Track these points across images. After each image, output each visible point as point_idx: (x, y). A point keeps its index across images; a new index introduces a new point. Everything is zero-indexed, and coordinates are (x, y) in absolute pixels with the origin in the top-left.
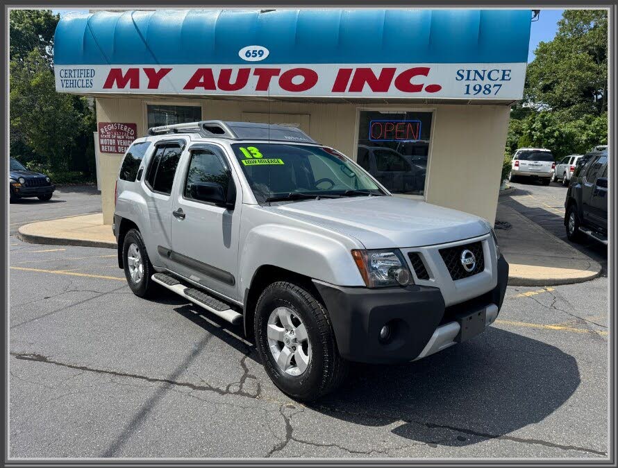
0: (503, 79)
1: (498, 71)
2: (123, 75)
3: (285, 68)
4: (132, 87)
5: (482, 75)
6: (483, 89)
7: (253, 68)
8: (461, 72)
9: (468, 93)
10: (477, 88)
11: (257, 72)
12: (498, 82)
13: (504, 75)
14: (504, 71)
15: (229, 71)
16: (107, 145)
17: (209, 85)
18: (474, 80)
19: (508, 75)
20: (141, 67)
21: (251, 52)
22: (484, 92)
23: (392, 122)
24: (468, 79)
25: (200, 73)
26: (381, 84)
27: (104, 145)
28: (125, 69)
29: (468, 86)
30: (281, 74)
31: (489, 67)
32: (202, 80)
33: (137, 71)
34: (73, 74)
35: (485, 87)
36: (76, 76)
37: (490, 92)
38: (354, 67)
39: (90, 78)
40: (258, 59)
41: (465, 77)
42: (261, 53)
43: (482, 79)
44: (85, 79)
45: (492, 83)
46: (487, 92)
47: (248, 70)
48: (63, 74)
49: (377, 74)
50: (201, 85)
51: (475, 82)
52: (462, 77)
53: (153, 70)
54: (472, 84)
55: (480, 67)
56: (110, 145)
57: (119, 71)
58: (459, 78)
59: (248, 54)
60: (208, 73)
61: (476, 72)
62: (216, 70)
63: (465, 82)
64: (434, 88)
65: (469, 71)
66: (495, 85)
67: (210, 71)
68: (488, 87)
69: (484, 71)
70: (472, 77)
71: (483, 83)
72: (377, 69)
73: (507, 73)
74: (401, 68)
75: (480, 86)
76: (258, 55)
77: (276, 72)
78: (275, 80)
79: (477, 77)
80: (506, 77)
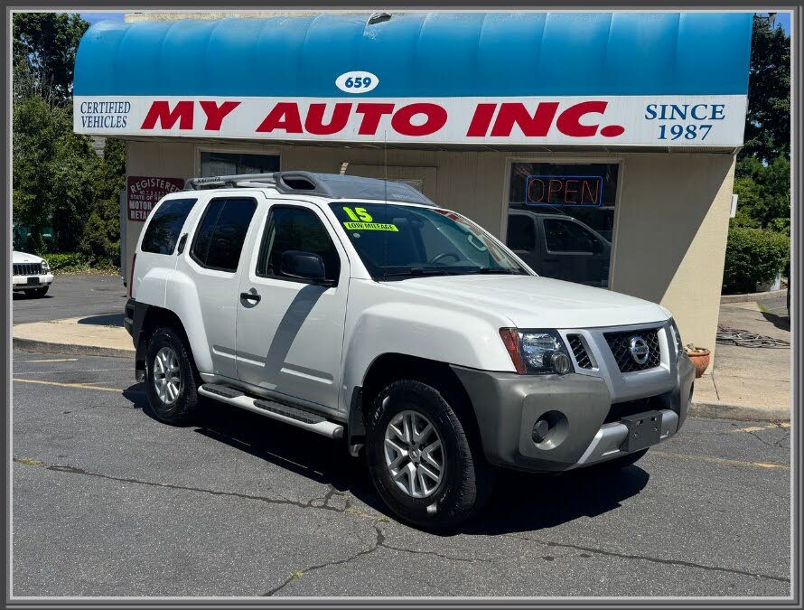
0: (714, 117)
1: (706, 106)
2: (171, 111)
3: (400, 103)
4: (182, 127)
5: (683, 111)
6: (685, 132)
7: (355, 102)
8: (652, 108)
9: (662, 137)
10: (677, 130)
11: (361, 108)
12: (706, 122)
13: (714, 112)
14: (714, 107)
15: (323, 107)
16: (139, 210)
17: (293, 126)
18: (672, 118)
19: (721, 112)
20: (197, 100)
21: (353, 80)
22: (686, 136)
23: (560, 179)
24: (663, 117)
25: (280, 109)
26: (536, 126)
27: (135, 210)
28: (173, 102)
29: (663, 127)
30: (395, 111)
31: (692, 100)
32: (283, 119)
33: (191, 104)
34: (99, 109)
35: (688, 129)
36: (104, 111)
37: (695, 135)
38: (499, 101)
39: (123, 115)
40: (363, 89)
41: (659, 115)
42: (367, 82)
43: (684, 117)
44: (116, 115)
45: (698, 124)
46: (690, 136)
47: (349, 106)
48: (85, 108)
49: (532, 112)
50: (281, 126)
51: (673, 123)
52: (655, 114)
53: (214, 104)
54: (669, 124)
55: (679, 100)
56: (143, 210)
57: (166, 104)
58: (650, 116)
59: (349, 83)
60: (292, 110)
61: (675, 107)
62: (304, 105)
63: (658, 122)
64: (613, 131)
65: (664, 107)
66: (702, 126)
67: (295, 106)
68: (692, 128)
69: (686, 106)
70: (668, 114)
71: (684, 124)
72: (531, 104)
73: (718, 109)
74: (565, 103)
75: (681, 128)
76: (363, 85)
77: (388, 109)
78: (386, 120)
79: (676, 114)
80: (718, 115)
